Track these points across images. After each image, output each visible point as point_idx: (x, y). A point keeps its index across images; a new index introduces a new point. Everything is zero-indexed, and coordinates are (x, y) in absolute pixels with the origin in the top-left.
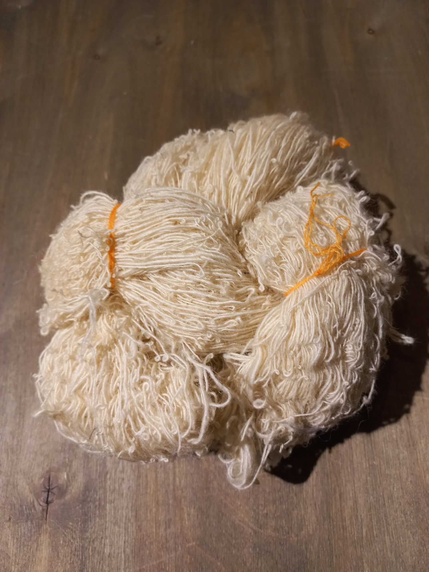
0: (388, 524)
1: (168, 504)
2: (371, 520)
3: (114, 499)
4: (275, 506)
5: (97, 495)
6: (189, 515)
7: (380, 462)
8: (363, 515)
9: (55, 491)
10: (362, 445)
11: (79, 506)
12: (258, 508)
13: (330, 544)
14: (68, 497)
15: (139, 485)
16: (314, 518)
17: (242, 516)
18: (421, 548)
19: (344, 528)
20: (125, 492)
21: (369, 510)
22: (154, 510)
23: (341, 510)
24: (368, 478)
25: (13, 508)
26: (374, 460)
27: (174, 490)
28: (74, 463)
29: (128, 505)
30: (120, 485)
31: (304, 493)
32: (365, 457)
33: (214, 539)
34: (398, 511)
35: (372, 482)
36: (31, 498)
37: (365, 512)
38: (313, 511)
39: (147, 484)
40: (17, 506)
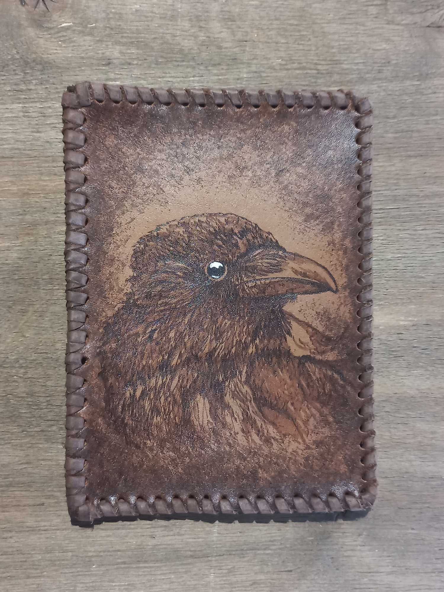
1: (25, 213)
3: (29, 117)
4: (24, 395)
5: (36, 84)
6: (8, 249)
7: (96, 575)
8: (12, 541)
10: (123, 548)
11: (18, 53)
12: (21, 367)
14: (31, 32)
15: (53, 161)
16: (6, 460)
17: (8, 341)
20: (42, 135)
21: (20, 552)
22: (14, 188)
23: (19, 505)
24: (70, 554)
26: (100, 566)
27: (47, 223)
28: (88, 38)
29: (21, 141)
31: (46, 445)
32: (104, 552)
35: (63, 560)
37: (16, 545)
38: (17, 459)
39: (55, 175)
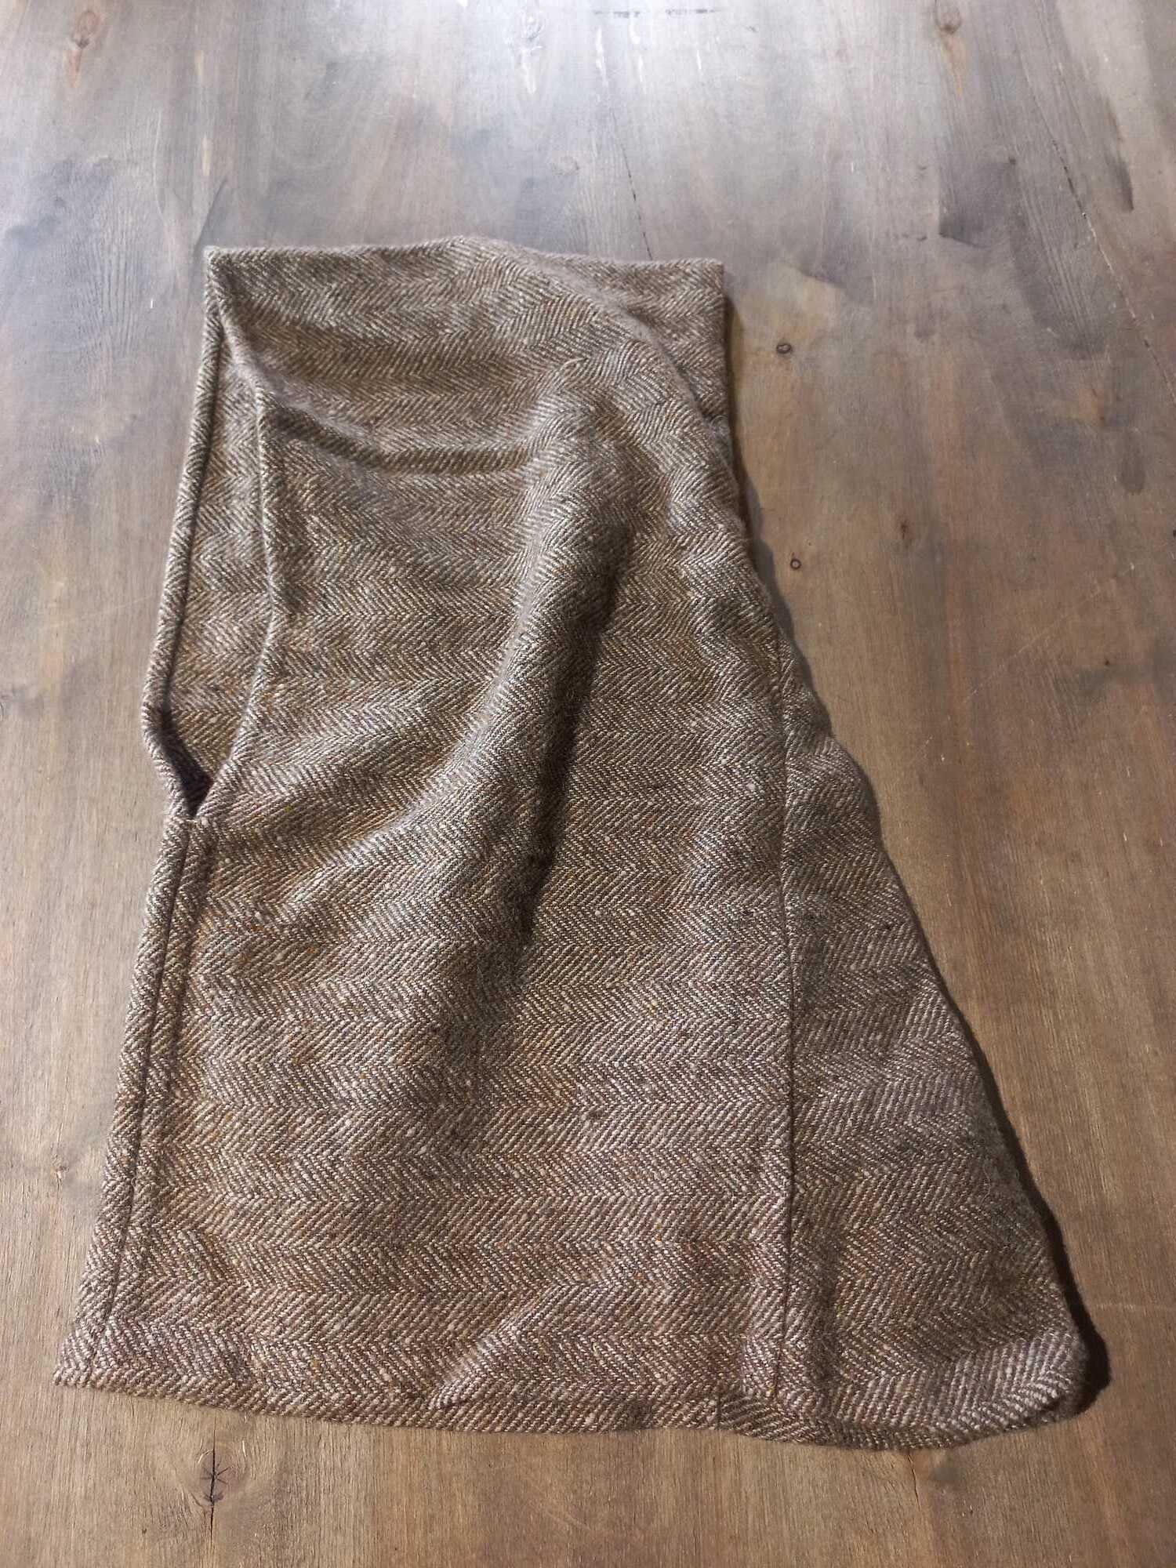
0: (787, 1503)
2: (761, 1498)
9: (225, 1475)
13: (697, 1544)
18: (837, 1541)
19: (719, 1515)
25: (148, 1511)
30: (344, 1459)
33: (507, 1546)
34: (805, 1480)
36: (181, 1490)
40: (156, 1509)
